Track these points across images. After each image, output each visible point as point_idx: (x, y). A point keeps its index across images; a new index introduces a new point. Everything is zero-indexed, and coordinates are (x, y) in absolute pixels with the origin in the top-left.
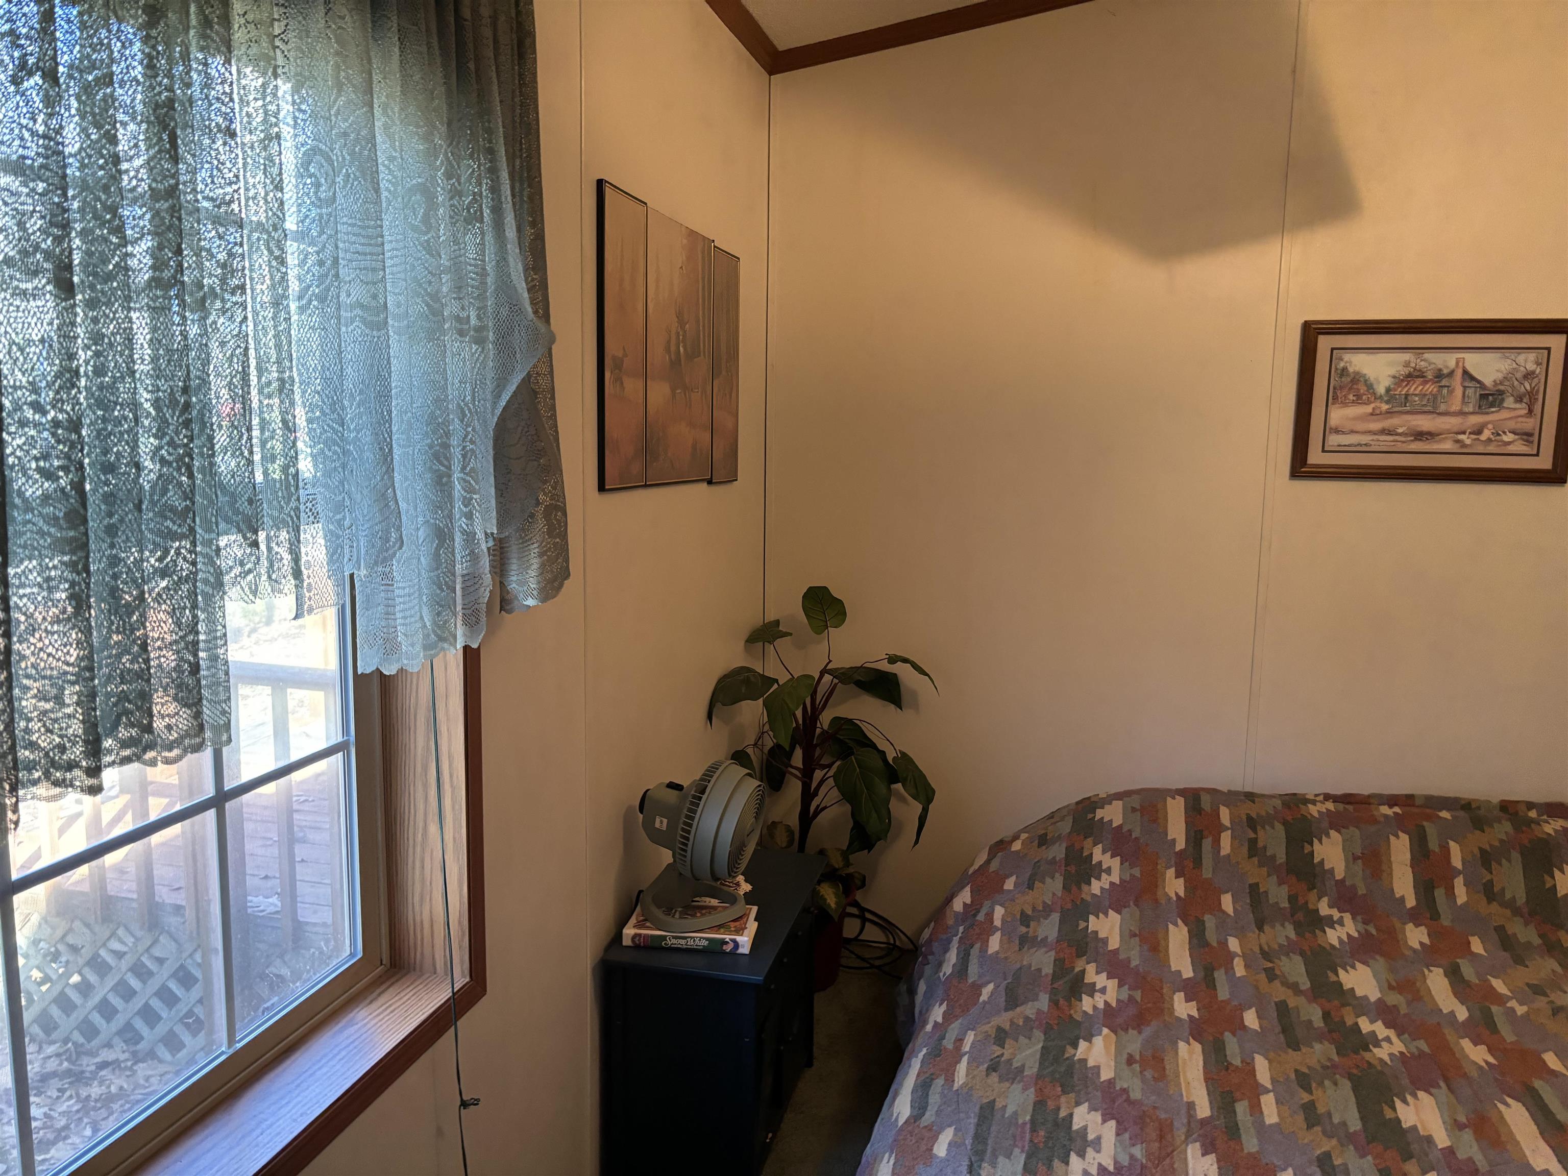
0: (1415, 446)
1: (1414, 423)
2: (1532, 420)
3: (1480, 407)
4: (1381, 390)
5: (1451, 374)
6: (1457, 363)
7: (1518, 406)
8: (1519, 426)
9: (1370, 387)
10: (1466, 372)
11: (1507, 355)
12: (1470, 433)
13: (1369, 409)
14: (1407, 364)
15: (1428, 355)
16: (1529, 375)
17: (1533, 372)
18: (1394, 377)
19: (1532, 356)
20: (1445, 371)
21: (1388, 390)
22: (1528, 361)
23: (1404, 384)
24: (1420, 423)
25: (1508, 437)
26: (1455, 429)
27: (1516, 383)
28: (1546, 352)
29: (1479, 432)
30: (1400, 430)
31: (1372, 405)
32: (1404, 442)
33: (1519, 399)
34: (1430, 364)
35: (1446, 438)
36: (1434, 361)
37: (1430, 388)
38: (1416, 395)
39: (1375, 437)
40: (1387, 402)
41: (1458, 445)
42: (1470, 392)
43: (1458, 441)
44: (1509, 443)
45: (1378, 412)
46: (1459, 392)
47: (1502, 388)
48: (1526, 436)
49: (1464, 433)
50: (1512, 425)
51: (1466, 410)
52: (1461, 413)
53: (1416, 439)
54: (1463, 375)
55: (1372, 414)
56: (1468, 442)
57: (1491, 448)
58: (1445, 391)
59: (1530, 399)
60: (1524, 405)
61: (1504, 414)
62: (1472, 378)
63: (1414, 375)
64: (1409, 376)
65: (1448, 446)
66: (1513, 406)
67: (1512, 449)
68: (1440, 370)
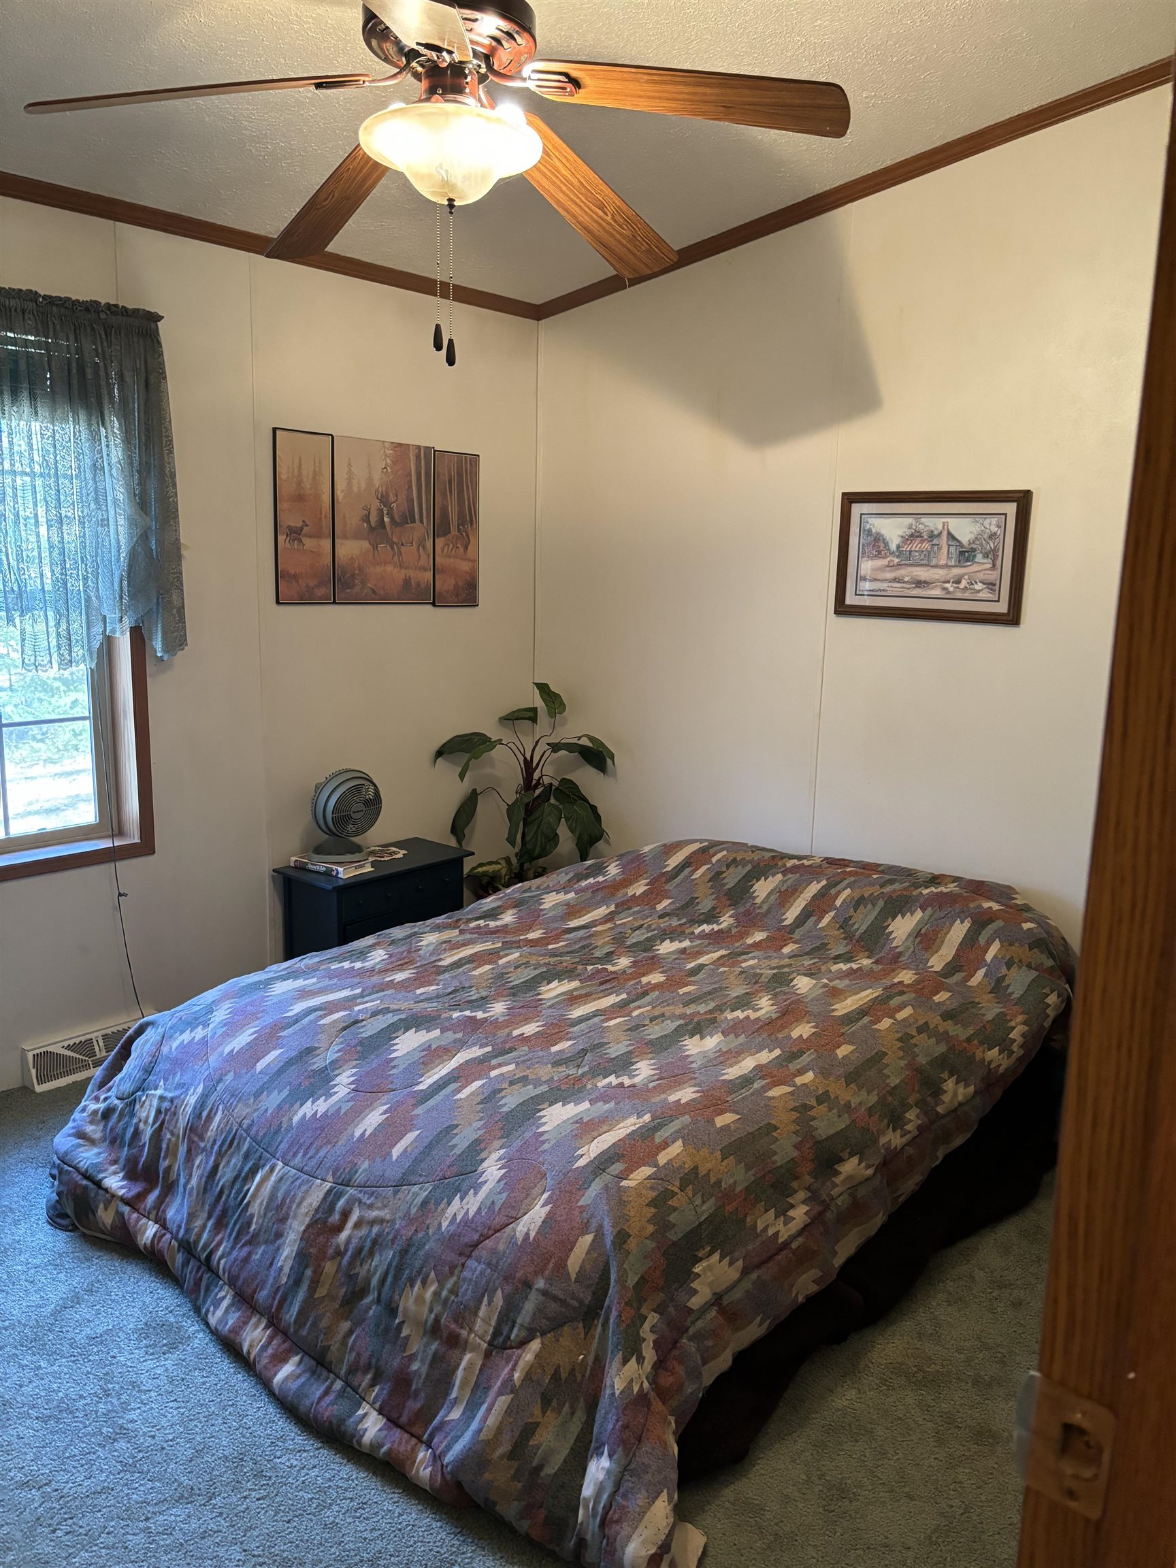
0: (916, 592)
1: (916, 573)
2: (995, 572)
3: (959, 561)
4: (893, 547)
5: (940, 534)
6: (944, 526)
7: (985, 561)
8: (986, 577)
9: (886, 544)
10: (949, 534)
11: (978, 519)
12: (953, 582)
13: (885, 562)
14: (910, 527)
15: (924, 520)
16: (993, 536)
17: (995, 534)
18: (902, 537)
19: (994, 520)
20: (936, 533)
21: (898, 547)
22: (992, 525)
23: (909, 542)
24: (919, 573)
25: (979, 586)
26: (943, 579)
27: (984, 542)
28: (1004, 516)
29: (958, 582)
30: (906, 579)
31: (888, 559)
32: (909, 589)
33: (986, 556)
34: (925, 527)
35: (936, 586)
36: (927, 524)
37: (926, 545)
38: (916, 551)
39: (890, 584)
40: (898, 557)
41: (945, 592)
42: (952, 549)
43: (945, 589)
44: (979, 591)
45: (891, 564)
46: (945, 550)
47: (974, 546)
48: (990, 585)
49: (948, 582)
50: (981, 576)
51: (950, 564)
52: (947, 566)
53: (916, 587)
54: (948, 537)
55: (888, 566)
56: (951, 589)
57: (967, 595)
58: (936, 548)
59: (992, 555)
60: (990, 561)
61: (975, 568)
62: (954, 538)
63: (915, 536)
64: (912, 535)
65: (937, 592)
66: (982, 561)
67: (981, 595)
68: (932, 532)
